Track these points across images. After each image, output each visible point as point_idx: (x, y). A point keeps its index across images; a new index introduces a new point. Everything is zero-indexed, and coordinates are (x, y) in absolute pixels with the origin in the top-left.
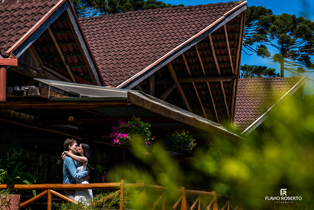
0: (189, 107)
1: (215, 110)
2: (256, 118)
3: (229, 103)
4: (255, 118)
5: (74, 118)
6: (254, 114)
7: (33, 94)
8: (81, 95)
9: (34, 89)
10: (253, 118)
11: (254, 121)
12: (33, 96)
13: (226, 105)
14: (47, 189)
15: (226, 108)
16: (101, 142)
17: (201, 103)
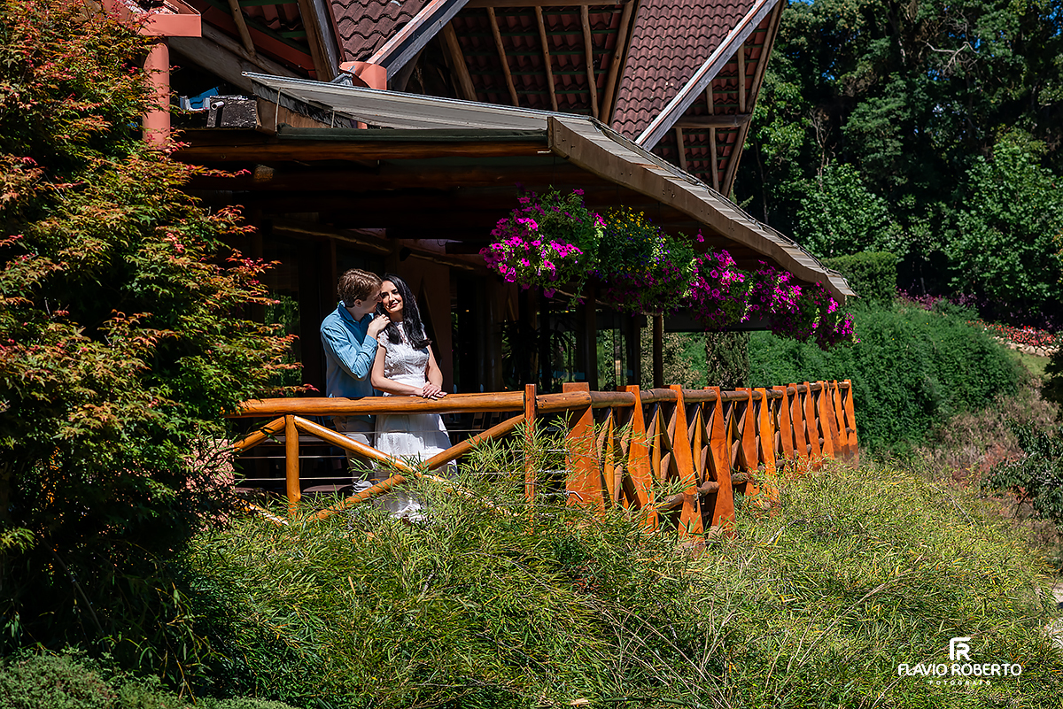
0: (470, 86)
1: (554, 96)
2: (654, 112)
3: (601, 73)
4: (649, 112)
5: (274, 172)
6: (645, 96)
7: (239, 123)
8: (335, 109)
9: (241, 105)
10: (642, 111)
11: (649, 123)
12: (238, 127)
13: (592, 79)
14: (284, 413)
15: (588, 88)
16: (285, 228)
17: (509, 72)
